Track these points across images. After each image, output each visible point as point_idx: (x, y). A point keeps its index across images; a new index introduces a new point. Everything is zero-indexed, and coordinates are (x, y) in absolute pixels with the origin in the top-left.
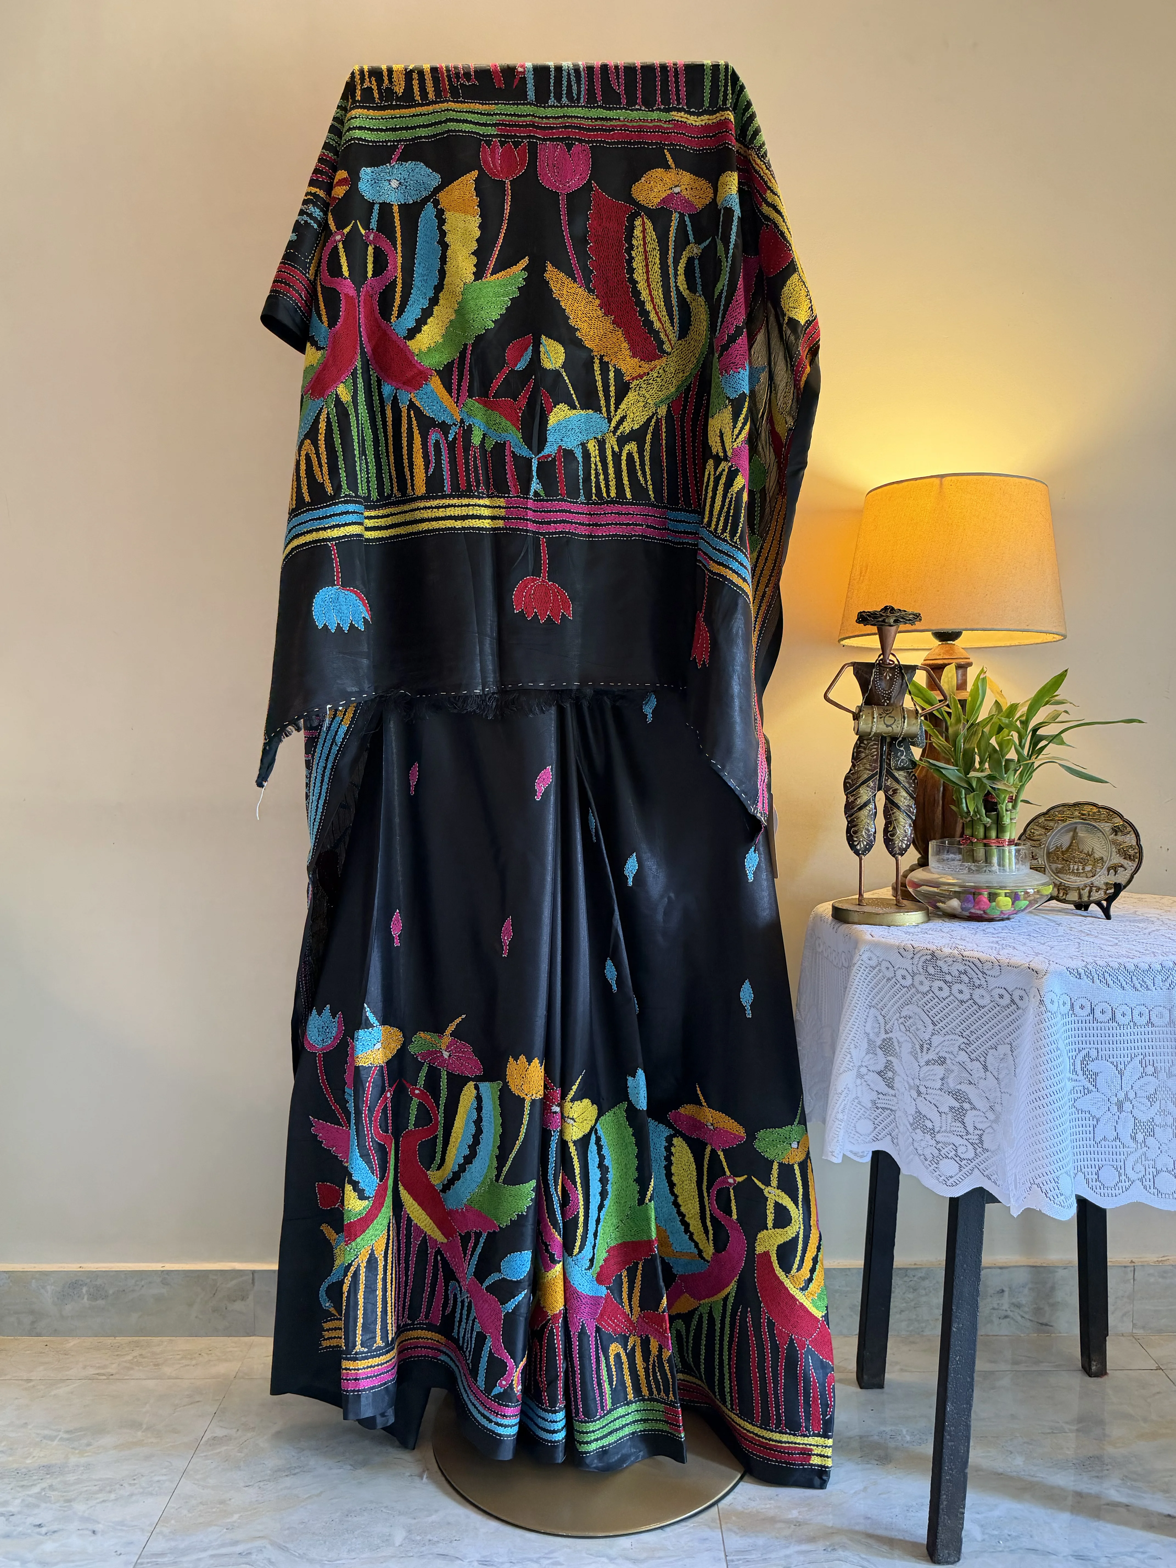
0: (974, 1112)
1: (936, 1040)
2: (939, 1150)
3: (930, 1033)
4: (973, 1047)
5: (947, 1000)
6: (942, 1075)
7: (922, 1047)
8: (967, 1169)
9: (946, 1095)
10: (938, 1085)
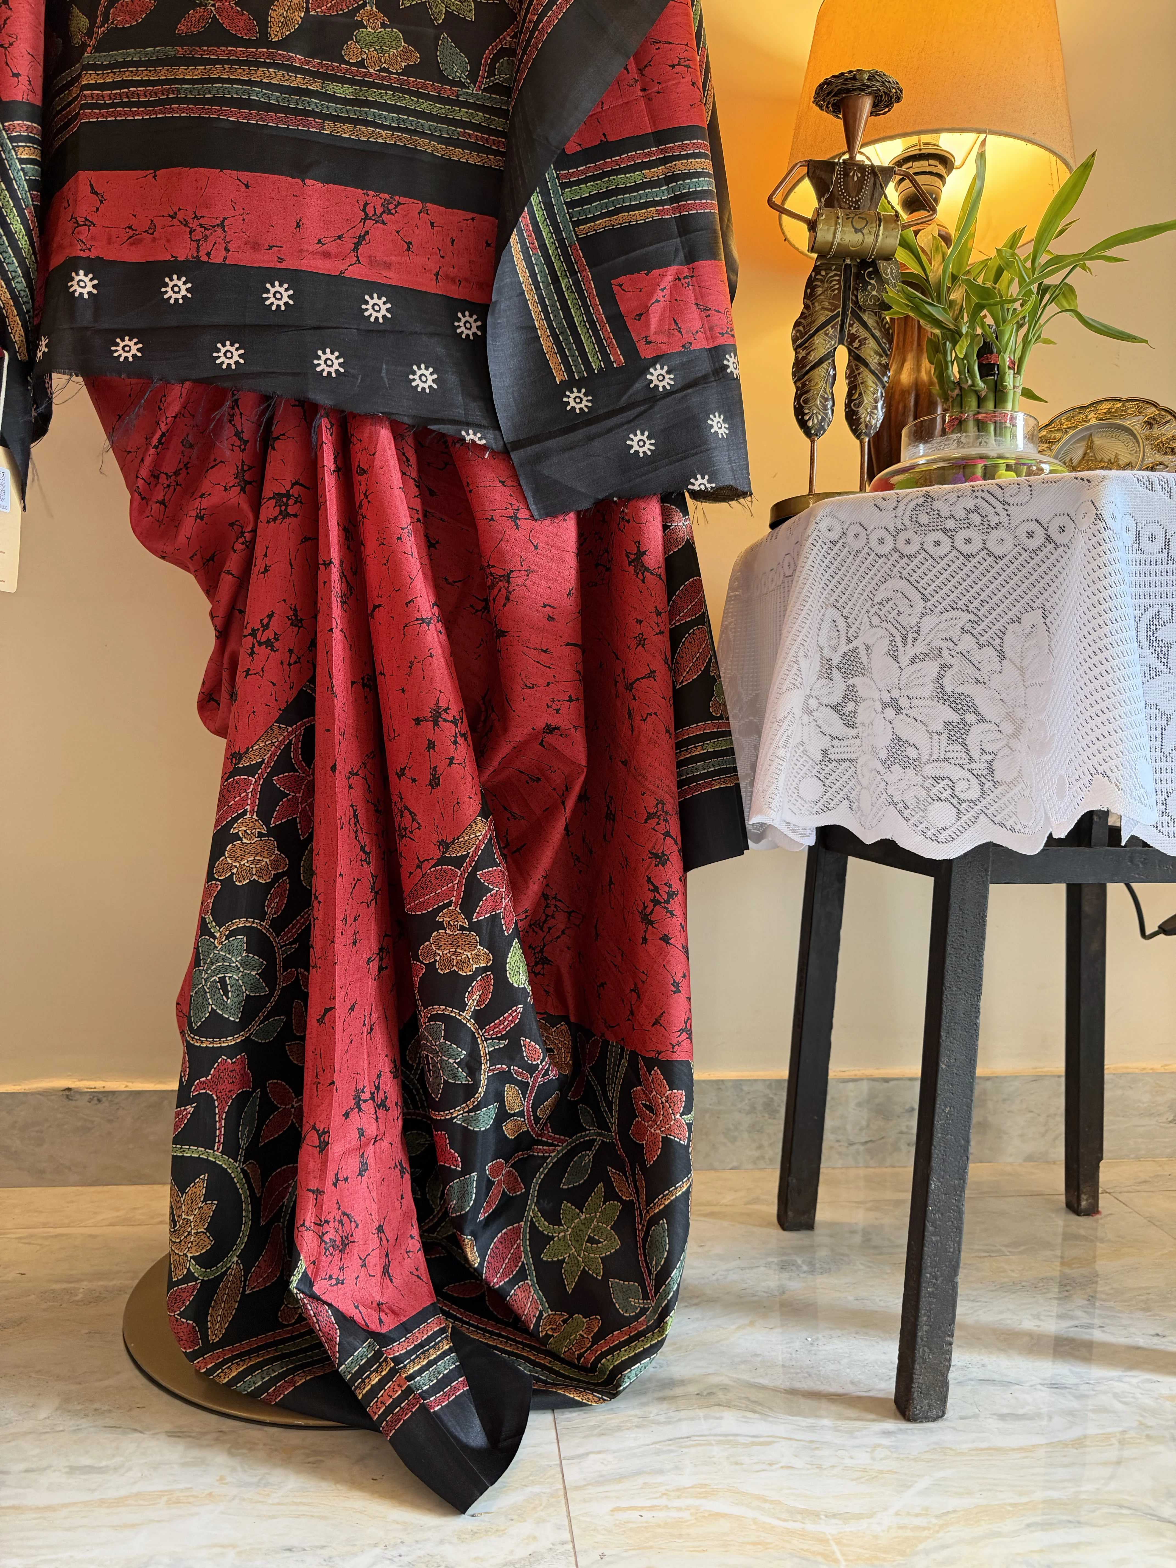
0: (983, 726)
1: (928, 623)
2: (928, 790)
3: (919, 615)
4: (983, 625)
5: (946, 559)
6: (936, 675)
7: (905, 638)
8: (969, 815)
9: (940, 705)
10: (929, 689)
